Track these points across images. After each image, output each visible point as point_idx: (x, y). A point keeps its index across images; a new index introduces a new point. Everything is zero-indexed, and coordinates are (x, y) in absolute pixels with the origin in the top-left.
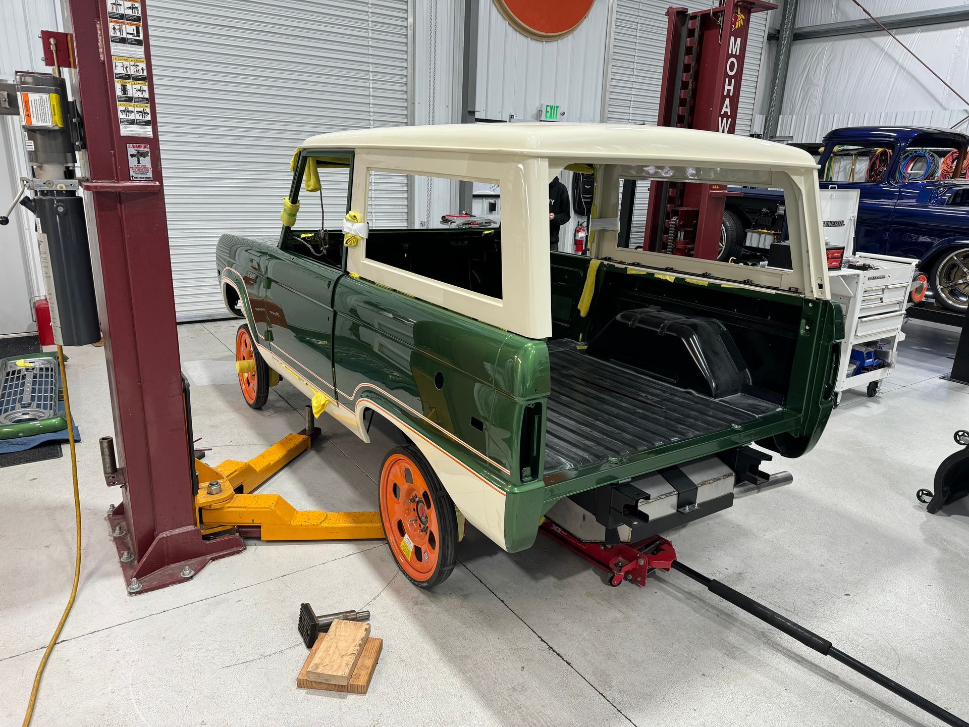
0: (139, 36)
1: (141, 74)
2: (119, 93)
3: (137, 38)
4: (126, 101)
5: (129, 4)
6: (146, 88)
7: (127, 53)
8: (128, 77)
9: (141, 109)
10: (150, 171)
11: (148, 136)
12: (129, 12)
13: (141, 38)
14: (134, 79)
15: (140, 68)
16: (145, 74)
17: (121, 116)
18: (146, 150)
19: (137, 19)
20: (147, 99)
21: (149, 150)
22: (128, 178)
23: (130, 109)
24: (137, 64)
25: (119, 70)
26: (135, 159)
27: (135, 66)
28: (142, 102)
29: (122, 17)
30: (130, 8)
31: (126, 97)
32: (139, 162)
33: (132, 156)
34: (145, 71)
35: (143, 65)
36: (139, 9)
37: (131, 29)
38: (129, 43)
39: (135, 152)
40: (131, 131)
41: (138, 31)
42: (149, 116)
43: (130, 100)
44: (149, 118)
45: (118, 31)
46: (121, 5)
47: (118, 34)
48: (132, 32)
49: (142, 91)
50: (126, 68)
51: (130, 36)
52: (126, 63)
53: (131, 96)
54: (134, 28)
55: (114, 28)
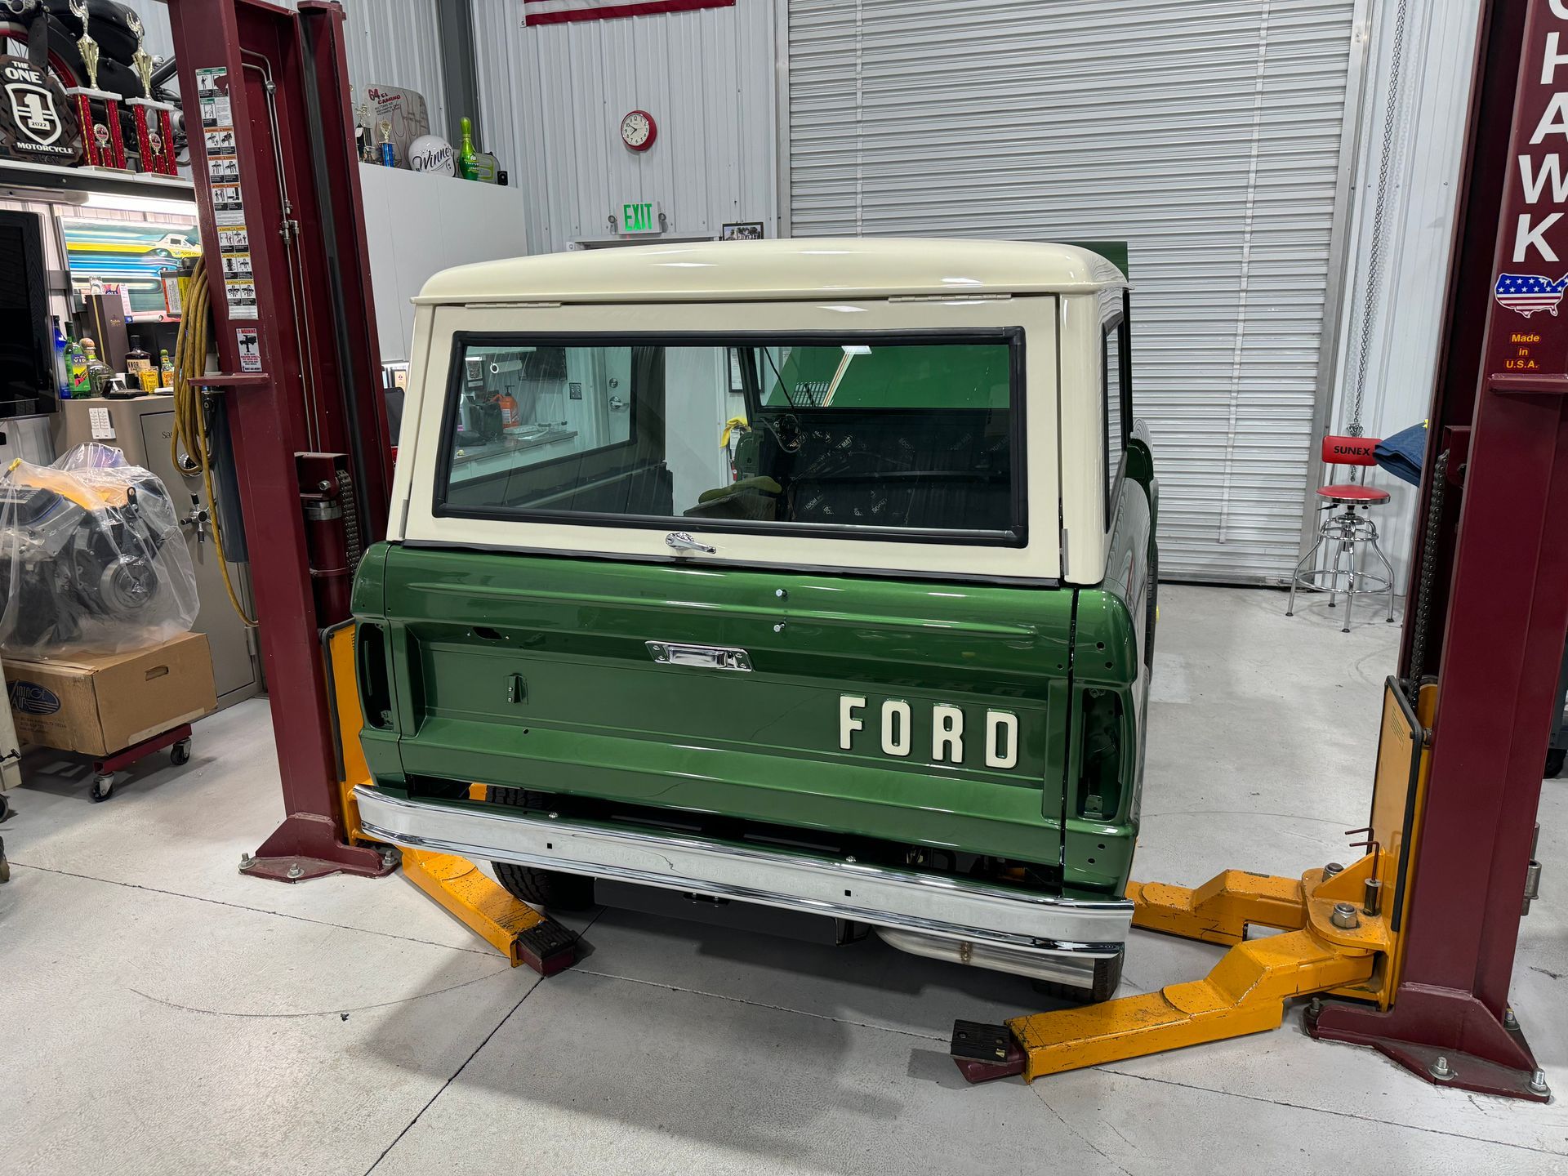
0: (238, 198)
1: (243, 244)
2: (226, 269)
3: (237, 201)
4: (232, 278)
5: (227, 162)
6: (248, 260)
7: (229, 221)
8: (231, 249)
9: (245, 286)
10: (259, 359)
11: (253, 318)
12: (228, 172)
13: (240, 201)
14: (239, 251)
15: (241, 237)
16: (247, 243)
17: (229, 296)
18: (253, 334)
19: (235, 179)
20: (250, 273)
21: (256, 335)
22: (239, 370)
23: (237, 287)
24: (240, 232)
25: (224, 243)
26: (245, 346)
27: (238, 235)
28: (246, 277)
29: (222, 179)
30: (228, 167)
31: (232, 273)
32: (248, 351)
33: (242, 342)
34: (247, 240)
35: (244, 233)
36: (237, 165)
37: (230, 191)
38: (231, 209)
39: (244, 339)
40: (237, 313)
41: (237, 194)
42: (254, 293)
43: (235, 276)
44: (253, 296)
45: (220, 197)
46: (220, 165)
47: (220, 201)
48: (232, 195)
49: (245, 264)
50: (230, 239)
51: (231, 201)
52: (229, 233)
53: (236, 271)
54: (234, 189)
55: (217, 194)
